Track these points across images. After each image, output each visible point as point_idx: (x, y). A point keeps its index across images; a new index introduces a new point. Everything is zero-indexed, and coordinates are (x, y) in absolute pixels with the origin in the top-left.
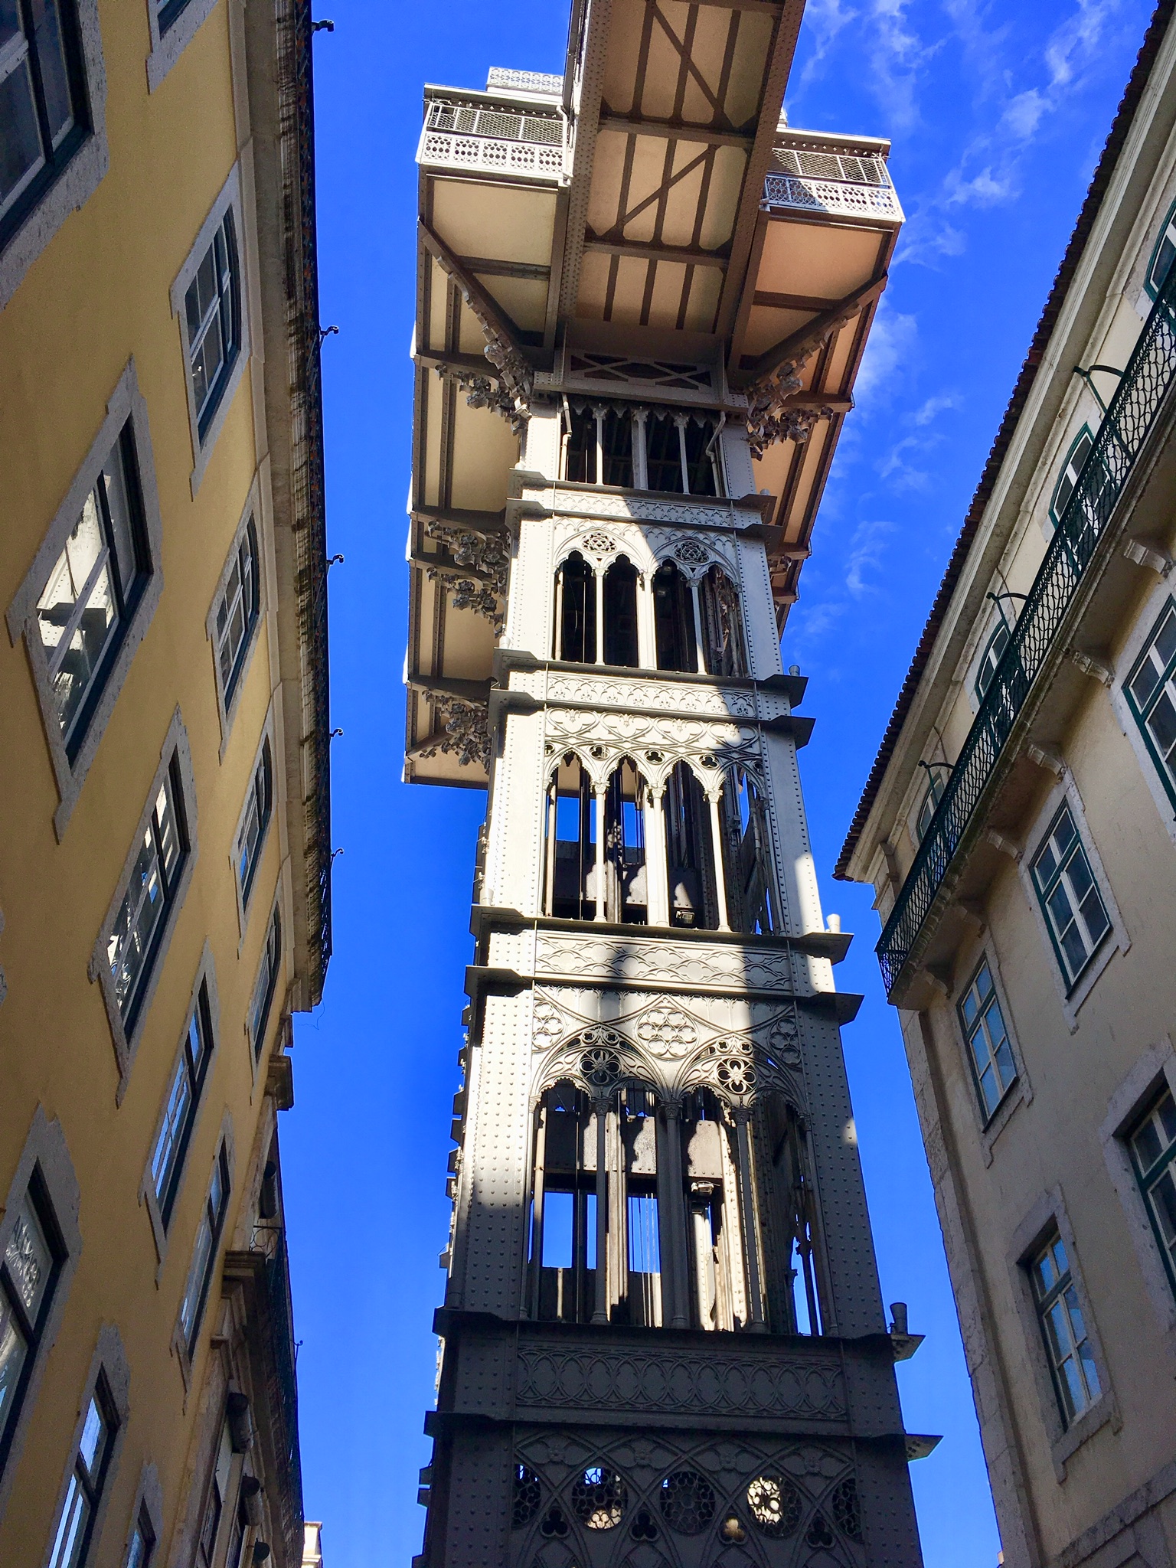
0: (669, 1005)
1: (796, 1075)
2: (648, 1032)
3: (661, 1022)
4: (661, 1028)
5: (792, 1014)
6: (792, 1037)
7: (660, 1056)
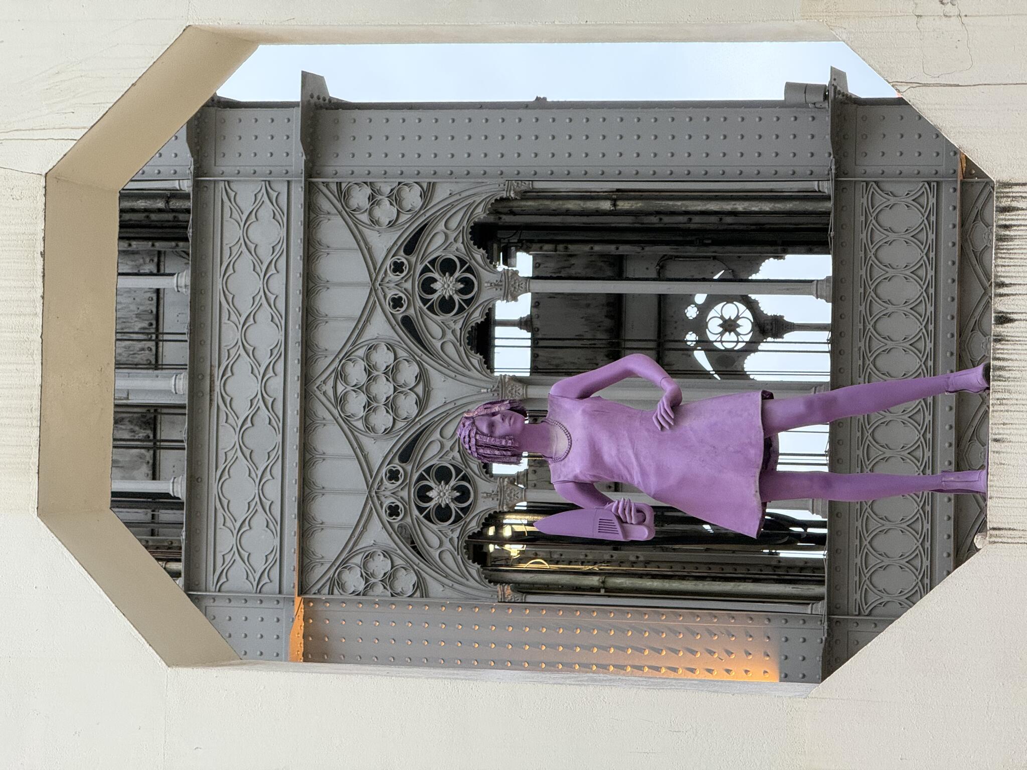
0: (331, 382)
1: (441, 193)
2: (382, 420)
3: (363, 398)
5: (334, 187)
7: (422, 403)
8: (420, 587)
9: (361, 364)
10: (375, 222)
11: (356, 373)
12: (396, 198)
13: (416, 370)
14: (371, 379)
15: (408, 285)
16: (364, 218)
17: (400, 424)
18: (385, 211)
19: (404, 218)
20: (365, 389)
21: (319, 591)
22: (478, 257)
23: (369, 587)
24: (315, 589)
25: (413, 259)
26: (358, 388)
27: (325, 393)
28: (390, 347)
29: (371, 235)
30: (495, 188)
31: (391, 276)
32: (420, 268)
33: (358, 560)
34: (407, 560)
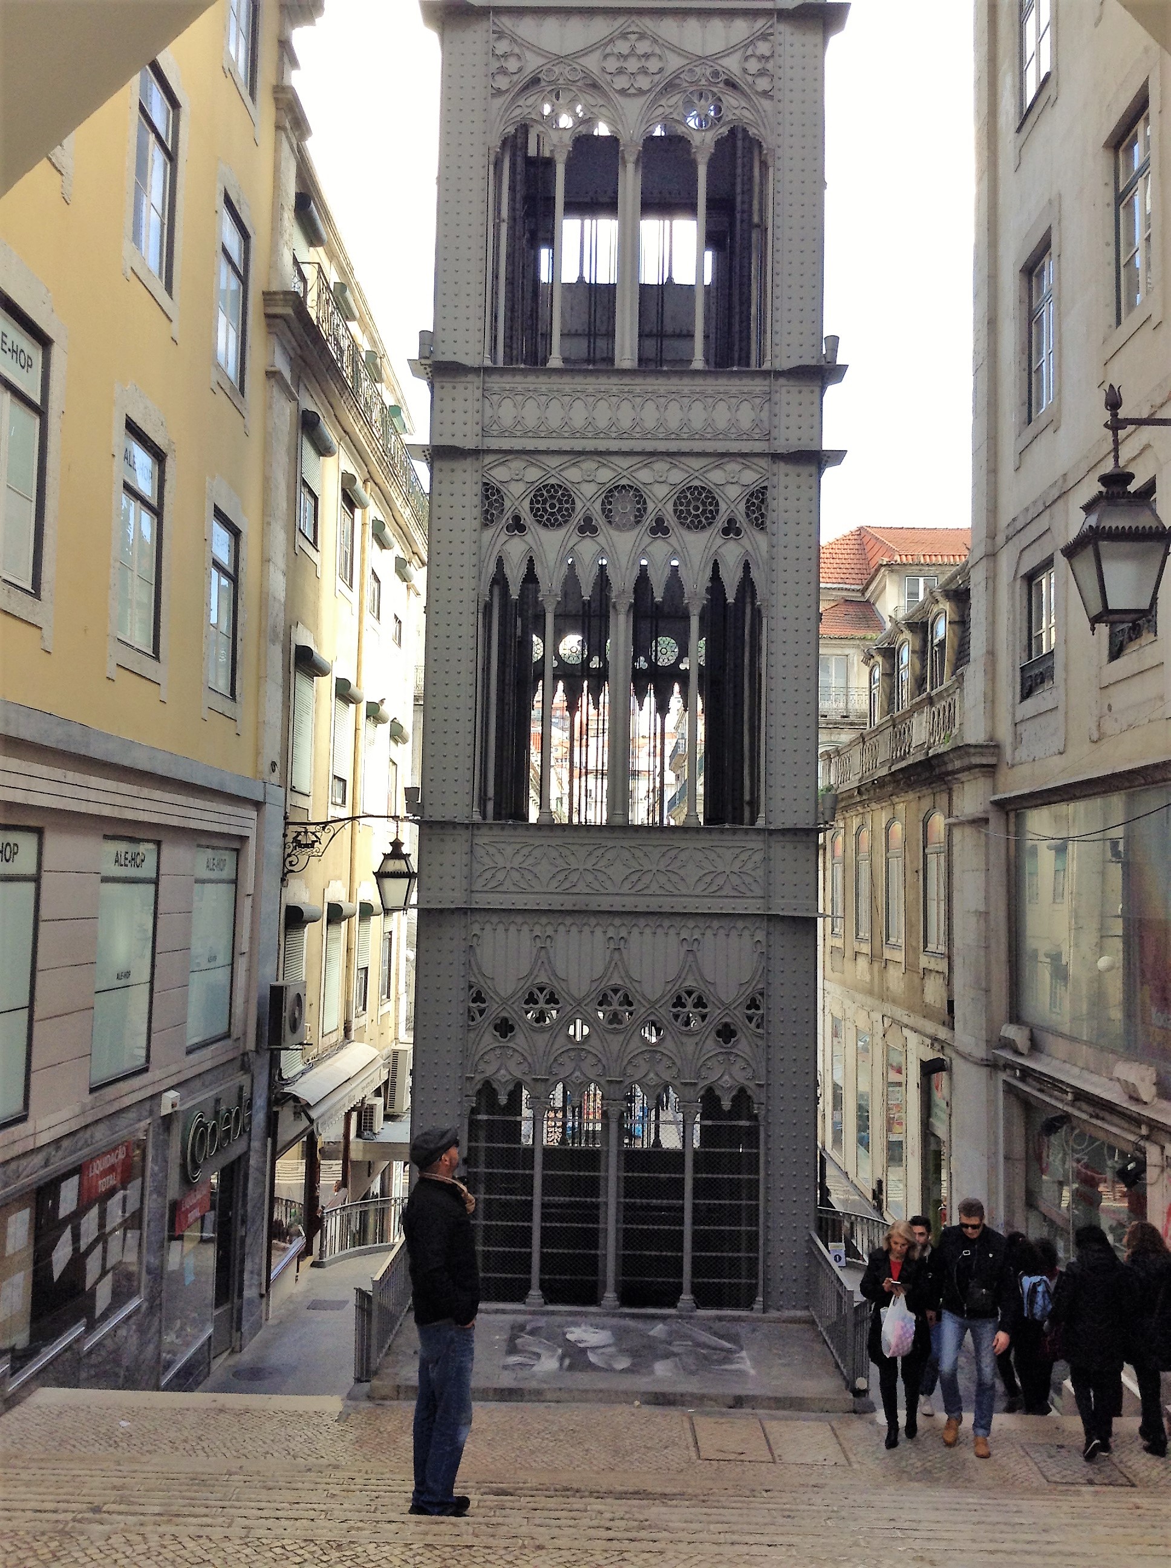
0: (636, 29)
2: (612, 65)
3: (625, 52)
4: (625, 57)
5: (770, 31)
6: (767, 59)
7: (623, 92)
8: (499, 92)
9: (649, 51)
10: (746, 59)
11: (643, 47)
12: (762, 73)
13: (645, 87)
14: (639, 57)
15: (703, 82)
16: (750, 52)
17: (608, 77)
18: (753, 66)
19: (750, 79)
20: (632, 52)
21: (495, 24)
22: (721, 131)
23: (498, 57)
24: (496, 21)
25: (721, 85)
26: (633, 47)
27: (629, 26)
28: (661, 70)
29: (737, 56)
30: (769, 141)
31: (709, 71)
32: (715, 90)
33: (517, 50)
34: (517, 83)
